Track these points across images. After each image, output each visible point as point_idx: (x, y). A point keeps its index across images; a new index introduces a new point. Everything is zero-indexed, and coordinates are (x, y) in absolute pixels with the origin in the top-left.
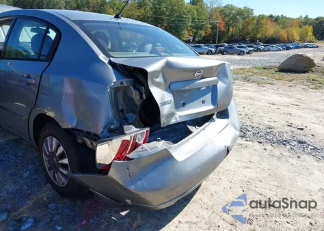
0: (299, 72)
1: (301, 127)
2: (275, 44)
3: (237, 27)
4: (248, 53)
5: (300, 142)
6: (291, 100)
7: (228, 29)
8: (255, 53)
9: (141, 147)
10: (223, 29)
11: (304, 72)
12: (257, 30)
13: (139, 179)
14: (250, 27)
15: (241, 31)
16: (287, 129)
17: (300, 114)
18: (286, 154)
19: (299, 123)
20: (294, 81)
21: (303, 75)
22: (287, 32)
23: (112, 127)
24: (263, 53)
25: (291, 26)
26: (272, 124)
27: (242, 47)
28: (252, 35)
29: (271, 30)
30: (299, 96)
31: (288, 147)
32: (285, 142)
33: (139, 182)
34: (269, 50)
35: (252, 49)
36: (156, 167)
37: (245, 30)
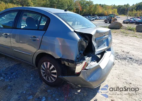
0: (117, 29)
1: (128, 52)
2: (103, 16)
3: (86, 9)
4: (93, 21)
5: (130, 58)
6: (119, 41)
7: (83, 10)
8: (95, 21)
9: (90, 64)
10: (81, 10)
11: (119, 29)
12: (95, 10)
13: (90, 77)
14: (92, 9)
15: (89, 11)
16: (123, 53)
17: (125, 47)
18: (127, 63)
19: (126, 50)
20: (116, 33)
21: (118, 30)
22: (107, 11)
23: (78, 57)
24: (98, 20)
25: (109, 9)
26: (117, 52)
27: (90, 18)
28: (93, 12)
29: (100, 11)
30: (121, 39)
31: (127, 60)
32: (125, 59)
33: (90, 78)
34: (101, 19)
35: (94, 19)
36: (95, 72)
37: (90, 10)
